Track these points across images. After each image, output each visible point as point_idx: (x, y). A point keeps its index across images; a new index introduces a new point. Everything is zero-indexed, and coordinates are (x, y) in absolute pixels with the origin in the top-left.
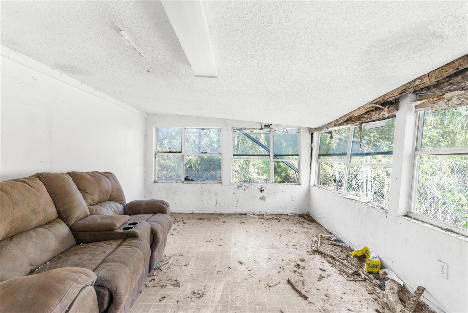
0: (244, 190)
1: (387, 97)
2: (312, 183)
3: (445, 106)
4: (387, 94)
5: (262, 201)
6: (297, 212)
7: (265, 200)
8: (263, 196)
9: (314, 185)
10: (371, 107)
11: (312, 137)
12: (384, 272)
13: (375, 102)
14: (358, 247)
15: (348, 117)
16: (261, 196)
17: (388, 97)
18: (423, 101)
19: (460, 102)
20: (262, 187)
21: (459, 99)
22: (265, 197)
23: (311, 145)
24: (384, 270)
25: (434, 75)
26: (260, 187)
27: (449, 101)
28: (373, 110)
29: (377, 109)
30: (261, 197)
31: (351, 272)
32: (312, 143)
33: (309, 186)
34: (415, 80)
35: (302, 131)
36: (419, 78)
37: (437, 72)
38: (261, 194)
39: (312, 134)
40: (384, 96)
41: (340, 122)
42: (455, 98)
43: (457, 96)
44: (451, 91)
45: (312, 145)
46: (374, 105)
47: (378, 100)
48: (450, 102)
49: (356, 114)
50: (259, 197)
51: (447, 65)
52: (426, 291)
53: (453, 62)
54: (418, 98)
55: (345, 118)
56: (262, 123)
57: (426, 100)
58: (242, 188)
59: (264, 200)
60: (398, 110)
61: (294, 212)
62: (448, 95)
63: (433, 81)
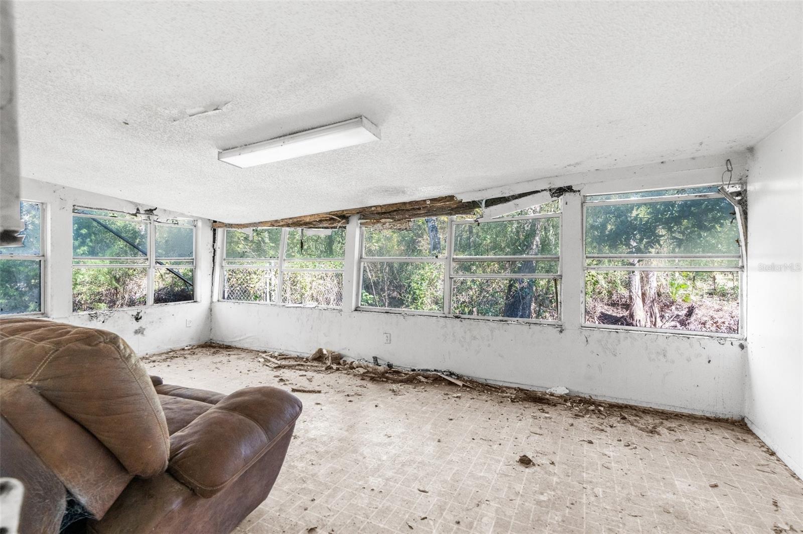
0: (103, 322)
1: (345, 212)
2: (215, 299)
3: (381, 228)
4: (346, 210)
5: (140, 335)
6: (194, 343)
7: (144, 333)
8: (141, 327)
9: (218, 301)
10: (327, 217)
11: (214, 234)
12: (344, 361)
13: (332, 213)
14: (310, 352)
15: (295, 220)
16: (137, 328)
17: (347, 212)
18: (367, 221)
19: (390, 227)
20: (138, 313)
21: (390, 225)
22: (144, 329)
23: (213, 245)
24: (343, 359)
25: (384, 208)
26: (135, 314)
27: (384, 224)
28: (326, 220)
29: (332, 219)
30: (136, 330)
31: (324, 369)
32: (214, 242)
33: (211, 303)
34: (371, 207)
35: (200, 224)
36: (374, 206)
37: (387, 206)
38: (136, 325)
39: (214, 230)
40: (343, 211)
41: (282, 223)
42: (388, 224)
43: (389, 222)
44: (385, 218)
45: (215, 246)
46: (331, 216)
47: (336, 213)
48: (385, 226)
49: (308, 220)
50: (134, 330)
51: (394, 204)
52: (379, 359)
53: (396, 204)
54: (362, 217)
55: (291, 220)
56: (139, 204)
57: (369, 220)
58: (98, 319)
59: (142, 333)
60: (348, 223)
61: (190, 343)
62: (383, 220)
63: (383, 210)
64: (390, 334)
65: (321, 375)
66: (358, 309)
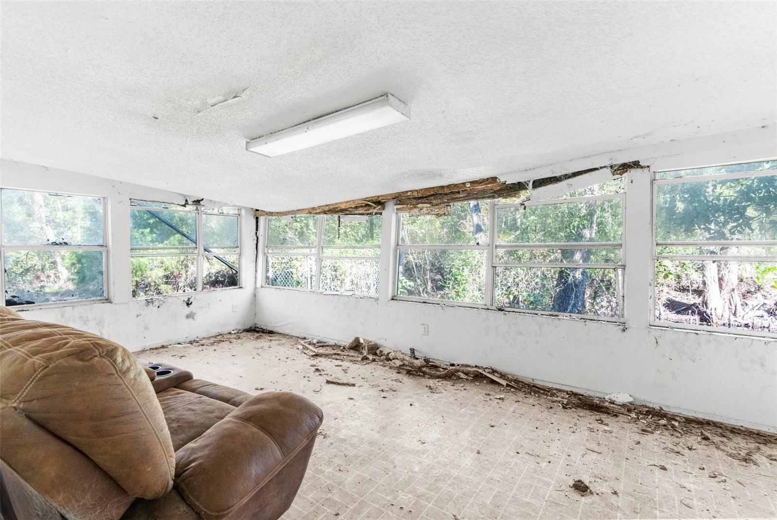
0: (158, 307)
1: (380, 198)
2: (259, 285)
3: (419, 213)
4: (381, 196)
5: (191, 319)
6: (241, 327)
7: (195, 317)
8: (192, 312)
9: (262, 287)
10: (362, 203)
11: (257, 222)
12: (380, 351)
13: (367, 199)
15: (332, 207)
16: (188, 313)
17: (382, 198)
18: (403, 206)
19: (427, 212)
20: (189, 299)
21: (428, 210)
22: (195, 314)
23: (256, 233)
24: (379, 350)
25: (421, 192)
26: (186, 299)
27: (421, 210)
28: (362, 206)
29: (367, 205)
30: (188, 315)
32: (257, 230)
33: (255, 289)
34: (407, 192)
35: (243, 213)
36: (410, 191)
37: (423, 191)
38: (187, 310)
39: (257, 218)
40: (378, 196)
41: (318, 211)
42: (425, 209)
43: (426, 207)
44: (423, 203)
45: (258, 233)
46: (366, 202)
47: (371, 199)
48: (422, 211)
49: (343, 207)
50: (185, 315)
51: (431, 188)
52: (416, 350)
53: (434, 188)
54: (399, 202)
55: (327, 208)
56: (188, 196)
57: (405, 206)
58: (154, 304)
59: (193, 318)
60: (384, 209)
61: (236, 327)
62: (420, 206)
63: (420, 195)
64: (428, 326)
65: (357, 366)
66: (395, 298)
